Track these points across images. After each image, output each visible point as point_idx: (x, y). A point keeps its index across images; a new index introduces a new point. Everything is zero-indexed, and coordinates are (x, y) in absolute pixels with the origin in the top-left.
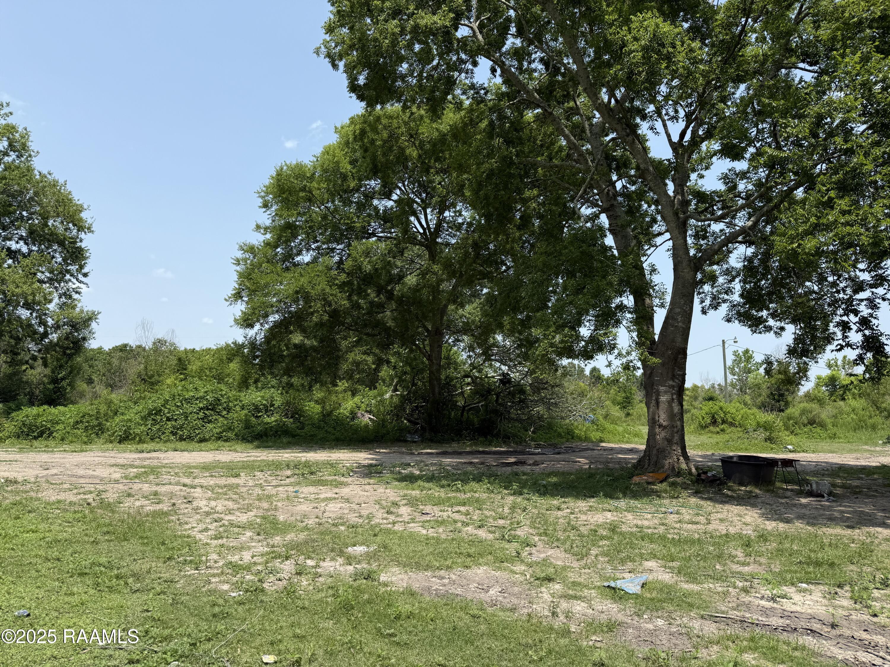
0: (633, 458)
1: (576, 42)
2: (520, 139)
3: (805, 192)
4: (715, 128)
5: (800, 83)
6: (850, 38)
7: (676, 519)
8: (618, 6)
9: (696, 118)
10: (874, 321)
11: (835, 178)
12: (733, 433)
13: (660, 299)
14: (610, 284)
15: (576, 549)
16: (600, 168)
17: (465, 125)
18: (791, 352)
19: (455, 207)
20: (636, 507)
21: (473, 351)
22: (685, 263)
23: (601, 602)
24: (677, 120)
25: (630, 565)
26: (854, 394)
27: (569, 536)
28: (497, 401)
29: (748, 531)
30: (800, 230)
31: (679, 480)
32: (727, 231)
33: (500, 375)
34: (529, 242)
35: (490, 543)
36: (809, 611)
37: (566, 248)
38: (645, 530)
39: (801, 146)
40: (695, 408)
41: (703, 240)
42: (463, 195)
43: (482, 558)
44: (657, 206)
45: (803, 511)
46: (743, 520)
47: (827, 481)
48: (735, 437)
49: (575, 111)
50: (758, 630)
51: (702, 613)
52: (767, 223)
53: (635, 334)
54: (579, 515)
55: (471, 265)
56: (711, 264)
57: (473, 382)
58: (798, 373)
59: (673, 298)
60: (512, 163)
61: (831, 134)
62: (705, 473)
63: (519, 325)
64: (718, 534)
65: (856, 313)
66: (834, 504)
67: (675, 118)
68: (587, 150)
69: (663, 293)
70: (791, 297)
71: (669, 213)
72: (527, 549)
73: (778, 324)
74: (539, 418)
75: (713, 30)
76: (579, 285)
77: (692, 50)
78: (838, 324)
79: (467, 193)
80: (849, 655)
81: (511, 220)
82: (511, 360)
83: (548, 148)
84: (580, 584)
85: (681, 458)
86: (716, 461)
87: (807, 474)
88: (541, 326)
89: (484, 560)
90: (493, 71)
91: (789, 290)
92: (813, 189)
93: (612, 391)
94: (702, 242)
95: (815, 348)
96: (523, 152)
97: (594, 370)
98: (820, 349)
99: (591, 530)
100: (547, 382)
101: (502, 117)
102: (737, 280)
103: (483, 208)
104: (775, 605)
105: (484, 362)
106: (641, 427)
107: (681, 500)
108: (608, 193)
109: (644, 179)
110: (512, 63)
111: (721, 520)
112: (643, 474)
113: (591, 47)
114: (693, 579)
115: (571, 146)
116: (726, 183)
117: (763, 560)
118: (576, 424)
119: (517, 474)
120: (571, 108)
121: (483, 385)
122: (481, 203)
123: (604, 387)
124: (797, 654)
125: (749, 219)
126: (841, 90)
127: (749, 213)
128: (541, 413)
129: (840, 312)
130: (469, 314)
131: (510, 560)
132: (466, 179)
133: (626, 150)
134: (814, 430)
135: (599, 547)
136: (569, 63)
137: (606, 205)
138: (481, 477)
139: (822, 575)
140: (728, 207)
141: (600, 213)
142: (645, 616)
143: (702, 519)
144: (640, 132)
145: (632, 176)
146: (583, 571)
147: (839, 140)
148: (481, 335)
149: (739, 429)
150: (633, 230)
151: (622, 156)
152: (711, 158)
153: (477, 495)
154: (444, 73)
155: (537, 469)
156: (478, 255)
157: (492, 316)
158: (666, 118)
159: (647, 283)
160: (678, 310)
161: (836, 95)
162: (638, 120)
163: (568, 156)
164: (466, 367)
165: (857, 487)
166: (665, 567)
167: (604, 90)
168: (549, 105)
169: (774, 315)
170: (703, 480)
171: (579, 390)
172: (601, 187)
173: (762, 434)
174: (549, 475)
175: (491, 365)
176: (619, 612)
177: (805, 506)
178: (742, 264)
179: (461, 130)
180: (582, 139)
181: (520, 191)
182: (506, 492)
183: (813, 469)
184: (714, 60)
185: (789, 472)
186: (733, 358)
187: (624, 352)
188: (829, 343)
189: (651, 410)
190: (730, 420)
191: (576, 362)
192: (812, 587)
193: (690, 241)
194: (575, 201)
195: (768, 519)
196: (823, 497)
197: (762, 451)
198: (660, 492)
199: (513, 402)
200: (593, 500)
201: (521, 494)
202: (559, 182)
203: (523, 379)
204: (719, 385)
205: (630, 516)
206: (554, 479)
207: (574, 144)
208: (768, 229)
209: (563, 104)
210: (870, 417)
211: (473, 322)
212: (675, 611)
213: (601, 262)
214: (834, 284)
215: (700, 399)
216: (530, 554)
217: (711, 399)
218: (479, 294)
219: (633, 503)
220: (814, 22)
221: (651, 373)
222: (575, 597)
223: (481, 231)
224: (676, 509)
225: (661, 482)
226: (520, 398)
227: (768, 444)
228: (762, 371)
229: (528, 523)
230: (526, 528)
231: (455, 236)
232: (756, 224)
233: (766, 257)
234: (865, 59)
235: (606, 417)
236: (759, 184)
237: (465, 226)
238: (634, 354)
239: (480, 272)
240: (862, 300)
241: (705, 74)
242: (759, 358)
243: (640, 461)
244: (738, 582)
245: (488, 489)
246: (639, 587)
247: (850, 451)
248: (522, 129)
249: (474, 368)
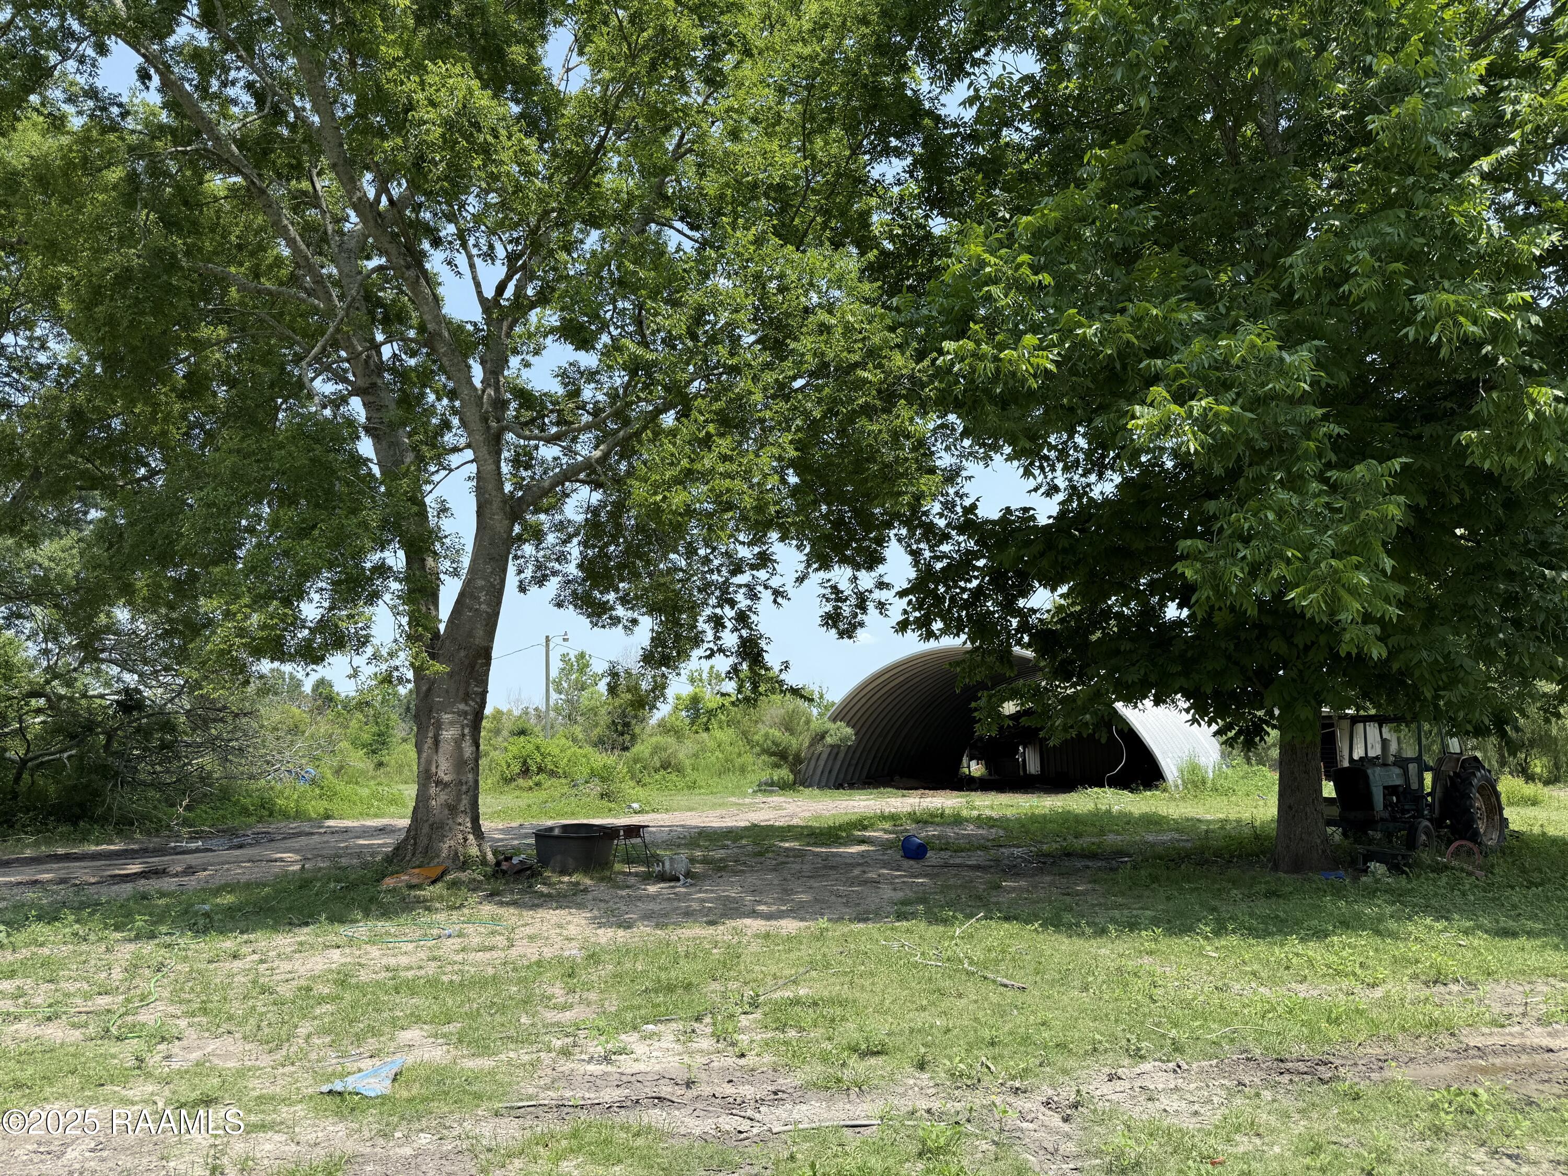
0: (386, 843)
1: (322, 75)
2: (195, 223)
3: (677, 419)
4: (553, 290)
5: (677, 252)
6: (742, 204)
7: (457, 947)
8: (405, 37)
9: (524, 267)
10: (754, 618)
11: (716, 406)
12: (554, 788)
13: (453, 562)
14: (364, 525)
15: (267, 1030)
16: (354, 313)
17: (69, 166)
18: (647, 658)
19: (31, 329)
20: (388, 933)
21: (55, 639)
22: (496, 505)
23: (314, 1125)
24: (493, 260)
25: (372, 1043)
26: (720, 722)
27: (254, 1008)
28: (107, 746)
29: (573, 951)
30: (668, 474)
31: (464, 876)
32: (564, 460)
33: (118, 693)
34: (202, 427)
35: (72, 1049)
36: (657, 1068)
37: (281, 446)
38: (402, 974)
39: (674, 347)
40: (495, 749)
41: (526, 469)
42: (54, 306)
43: (51, 1085)
44: (451, 400)
45: (652, 906)
46: (565, 933)
47: (684, 854)
48: (557, 794)
49: (313, 200)
50: (583, 1115)
51: (497, 1105)
52: (622, 457)
53: (405, 620)
54: (275, 965)
55: (62, 456)
56: (537, 511)
57: (51, 707)
58: (653, 691)
59: (474, 561)
60: (173, 266)
61: (713, 340)
62: (508, 859)
63: (169, 589)
64: (526, 963)
65: (732, 603)
66: (693, 889)
67: (490, 255)
68: (330, 276)
69: (458, 551)
70: (650, 575)
71: (473, 415)
72: (160, 1047)
73: (630, 614)
74: (202, 779)
75: (556, 131)
76: (303, 521)
77: (523, 150)
78: (709, 619)
79: (66, 305)
80: (706, 1125)
81: (165, 377)
82: (145, 662)
83: (252, 254)
84: (273, 1098)
85: (471, 837)
86: (526, 836)
87: (658, 846)
88: (220, 594)
89: (58, 1088)
90: (144, 76)
91: (648, 562)
92: (687, 416)
93: (354, 723)
94: (524, 474)
95: (679, 653)
96: (200, 250)
97: (321, 683)
98: (683, 655)
99: (299, 989)
100: (225, 707)
101: (156, 170)
102: (575, 541)
103: (101, 341)
104: (609, 1068)
105: (82, 664)
106: (402, 787)
107: (466, 911)
108: (366, 362)
109: (433, 350)
110: (189, 76)
111: (531, 938)
112: (402, 871)
113: (350, 91)
114: (482, 1048)
115: (300, 261)
116: (566, 385)
117: (593, 996)
118: (279, 786)
119: (144, 897)
120: (304, 193)
121: (75, 714)
122: (98, 330)
123: (339, 714)
124: (640, 1142)
125: (596, 447)
126: (729, 277)
127: (597, 437)
128: (208, 768)
129: (713, 601)
130: (51, 559)
131: (123, 1078)
132: (65, 275)
133: (402, 292)
134: (668, 777)
135: (315, 1018)
136: (304, 109)
137: (361, 383)
138: (58, 910)
139: (676, 1006)
140: (566, 423)
141: (351, 394)
142: (398, 1134)
143: (500, 941)
144: (428, 266)
145: (412, 340)
146: (281, 1070)
147: (723, 350)
148: (78, 606)
149: (563, 781)
150: (410, 435)
151: (393, 301)
152: (545, 336)
153: (46, 951)
154: (24, 45)
155: (191, 882)
156: (80, 438)
157: (109, 569)
158: (474, 251)
159: (431, 532)
160: (480, 583)
161: (722, 283)
162: (426, 245)
163: (294, 279)
164: (36, 674)
165: (721, 860)
166: (436, 1036)
167: (369, 176)
168: (260, 175)
169: (624, 601)
170: (504, 872)
171: (290, 722)
172: (354, 348)
173: (596, 788)
174: (217, 892)
175: (98, 671)
176: (348, 1136)
177: (653, 898)
178: (583, 517)
179: (58, 172)
180: (320, 254)
181: (188, 324)
182: (118, 935)
183: (665, 837)
184: (556, 179)
185: (633, 846)
186: (561, 665)
187: (384, 652)
188: (698, 646)
189: (424, 755)
190: (550, 766)
191: (287, 668)
192: (661, 1027)
193: (505, 468)
194: (304, 363)
195: (601, 925)
196: (678, 880)
197: (598, 813)
198: (431, 900)
199: (145, 749)
200: (306, 930)
201: (152, 936)
202: (273, 322)
203: (171, 700)
204: (536, 709)
205: (374, 951)
206: (228, 899)
207: (306, 258)
208: (623, 466)
209: (288, 180)
210: (739, 755)
211: (60, 578)
212: (451, 1112)
213: (348, 484)
214: (706, 560)
215: (505, 733)
216: (168, 1057)
217: (522, 732)
218: (78, 521)
219: (383, 926)
220: (699, 165)
221: (429, 690)
222: (263, 1127)
223: (94, 388)
224: (457, 927)
225: (434, 882)
226: (162, 740)
227: (605, 802)
228: (602, 687)
229: (166, 994)
230: (160, 1006)
231: (25, 389)
232: (606, 456)
233: (619, 508)
234: (759, 241)
235: (338, 772)
236: (613, 395)
237: (53, 373)
238: (402, 655)
239: (83, 474)
240: (740, 586)
241: (543, 198)
242: (599, 666)
243: (398, 849)
244: (554, 1040)
245: (75, 934)
246: (388, 1082)
247: (714, 806)
248: (200, 205)
249: (56, 676)
